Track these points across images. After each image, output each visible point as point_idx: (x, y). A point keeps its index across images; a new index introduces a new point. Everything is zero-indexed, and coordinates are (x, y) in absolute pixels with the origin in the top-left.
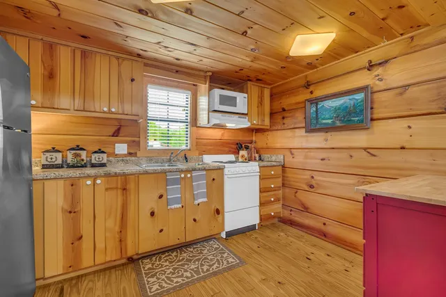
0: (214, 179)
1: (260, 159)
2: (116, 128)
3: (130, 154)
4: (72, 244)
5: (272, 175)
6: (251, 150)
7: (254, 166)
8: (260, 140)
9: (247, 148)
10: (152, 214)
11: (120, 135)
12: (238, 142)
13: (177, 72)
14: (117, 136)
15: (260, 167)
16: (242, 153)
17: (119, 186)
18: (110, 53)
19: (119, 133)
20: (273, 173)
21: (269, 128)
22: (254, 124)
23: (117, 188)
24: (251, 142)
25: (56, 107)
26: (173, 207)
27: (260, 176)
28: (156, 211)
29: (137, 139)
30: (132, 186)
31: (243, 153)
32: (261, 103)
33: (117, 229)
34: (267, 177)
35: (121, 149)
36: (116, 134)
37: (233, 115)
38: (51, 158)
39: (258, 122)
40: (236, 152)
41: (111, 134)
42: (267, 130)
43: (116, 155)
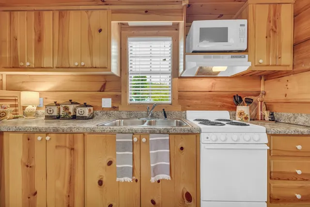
0: (182, 148)
1: (273, 119)
2: (102, 84)
3: (114, 108)
4: (29, 198)
5: (298, 151)
6: (256, 104)
7: (258, 133)
8: (273, 91)
9: (249, 102)
10: (100, 183)
11: (106, 90)
12: (235, 94)
13: (146, 12)
14: (103, 91)
15: (270, 136)
16: (240, 108)
17: (68, 145)
18: (81, 7)
19: (104, 88)
20: (299, 147)
21: (290, 68)
22: (260, 65)
23: (65, 147)
24: (258, 94)
25: (42, 66)
26: (122, 180)
27: (269, 151)
28: (104, 180)
29: (118, 93)
30: (79, 146)
31: (243, 109)
32: (274, 29)
33: (65, 192)
34: (285, 154)
35: (107, 103)
36: (103, 89)
37: (221, 55)
38: (50, 111)
39: (268, 60)
40: (232, 108)
41: (99, 89)
42: (288, 73)
43: (103, 108)
